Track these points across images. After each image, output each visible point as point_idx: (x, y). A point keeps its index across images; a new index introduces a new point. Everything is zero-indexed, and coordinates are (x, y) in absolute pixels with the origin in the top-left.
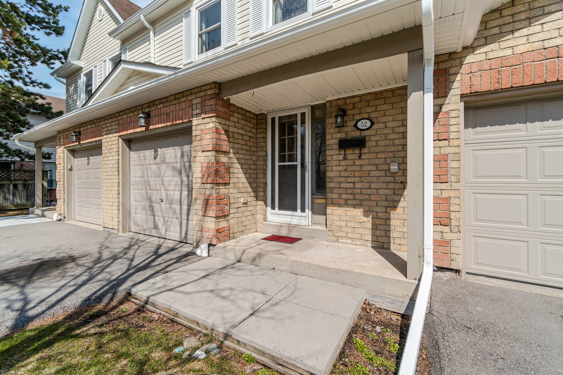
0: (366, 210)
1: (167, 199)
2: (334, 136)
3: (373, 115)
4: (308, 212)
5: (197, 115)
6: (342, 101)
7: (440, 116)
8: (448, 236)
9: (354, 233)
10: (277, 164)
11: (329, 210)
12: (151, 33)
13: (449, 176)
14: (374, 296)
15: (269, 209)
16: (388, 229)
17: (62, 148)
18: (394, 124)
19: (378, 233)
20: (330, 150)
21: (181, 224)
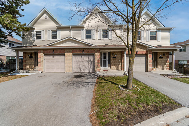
0: (116, 66)
3: (117, 54)
4: (108, 67)
5: (96, 52)
6: (113, 52)
9: (114, 69)
10: (102, 60)
11: (111, 66)
12: (71, 30)
15: (101, 67)
16: (118, 68)
17: (42, 54)
18: (119, 56)
20: (111, 58)
21: (88, 70)
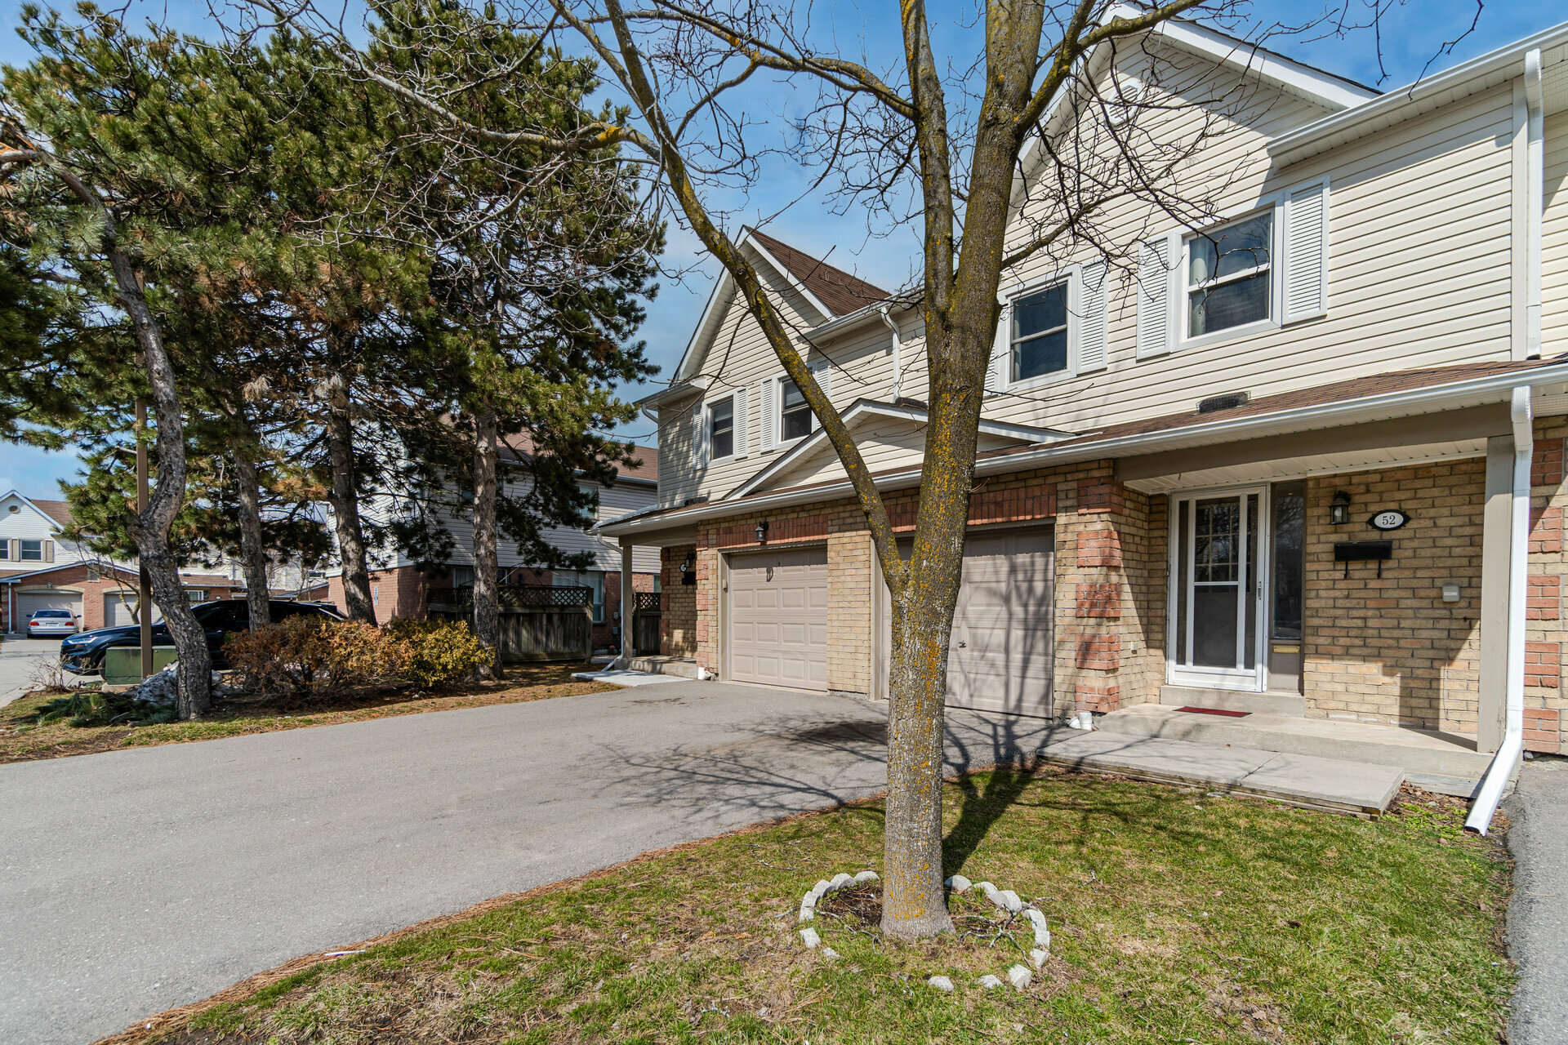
0: (1389, 664)
1: (975, 643)
2: (1323, 538)
3: (1408, 506)
4: (1261, 669)
5: (1066, 509)
6: (1342, 479)
7: (1546, 514)
8: (1556, 703)
9: (1364, 702)
10: (1191, 584)
11: (1309, 665)
12: (895, 337)
13: (1560, 609)
14: (1419, 776)
15: (1172, 664)
16: (1435, 696)
17: (713, 551)
18: (1453, 522)
19: (1414, 702)
20: (1313, 561)
21: (1007, 685)
